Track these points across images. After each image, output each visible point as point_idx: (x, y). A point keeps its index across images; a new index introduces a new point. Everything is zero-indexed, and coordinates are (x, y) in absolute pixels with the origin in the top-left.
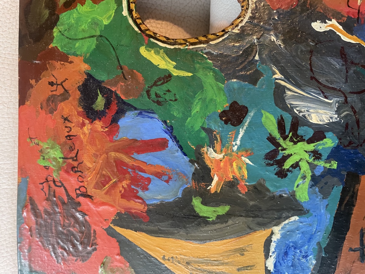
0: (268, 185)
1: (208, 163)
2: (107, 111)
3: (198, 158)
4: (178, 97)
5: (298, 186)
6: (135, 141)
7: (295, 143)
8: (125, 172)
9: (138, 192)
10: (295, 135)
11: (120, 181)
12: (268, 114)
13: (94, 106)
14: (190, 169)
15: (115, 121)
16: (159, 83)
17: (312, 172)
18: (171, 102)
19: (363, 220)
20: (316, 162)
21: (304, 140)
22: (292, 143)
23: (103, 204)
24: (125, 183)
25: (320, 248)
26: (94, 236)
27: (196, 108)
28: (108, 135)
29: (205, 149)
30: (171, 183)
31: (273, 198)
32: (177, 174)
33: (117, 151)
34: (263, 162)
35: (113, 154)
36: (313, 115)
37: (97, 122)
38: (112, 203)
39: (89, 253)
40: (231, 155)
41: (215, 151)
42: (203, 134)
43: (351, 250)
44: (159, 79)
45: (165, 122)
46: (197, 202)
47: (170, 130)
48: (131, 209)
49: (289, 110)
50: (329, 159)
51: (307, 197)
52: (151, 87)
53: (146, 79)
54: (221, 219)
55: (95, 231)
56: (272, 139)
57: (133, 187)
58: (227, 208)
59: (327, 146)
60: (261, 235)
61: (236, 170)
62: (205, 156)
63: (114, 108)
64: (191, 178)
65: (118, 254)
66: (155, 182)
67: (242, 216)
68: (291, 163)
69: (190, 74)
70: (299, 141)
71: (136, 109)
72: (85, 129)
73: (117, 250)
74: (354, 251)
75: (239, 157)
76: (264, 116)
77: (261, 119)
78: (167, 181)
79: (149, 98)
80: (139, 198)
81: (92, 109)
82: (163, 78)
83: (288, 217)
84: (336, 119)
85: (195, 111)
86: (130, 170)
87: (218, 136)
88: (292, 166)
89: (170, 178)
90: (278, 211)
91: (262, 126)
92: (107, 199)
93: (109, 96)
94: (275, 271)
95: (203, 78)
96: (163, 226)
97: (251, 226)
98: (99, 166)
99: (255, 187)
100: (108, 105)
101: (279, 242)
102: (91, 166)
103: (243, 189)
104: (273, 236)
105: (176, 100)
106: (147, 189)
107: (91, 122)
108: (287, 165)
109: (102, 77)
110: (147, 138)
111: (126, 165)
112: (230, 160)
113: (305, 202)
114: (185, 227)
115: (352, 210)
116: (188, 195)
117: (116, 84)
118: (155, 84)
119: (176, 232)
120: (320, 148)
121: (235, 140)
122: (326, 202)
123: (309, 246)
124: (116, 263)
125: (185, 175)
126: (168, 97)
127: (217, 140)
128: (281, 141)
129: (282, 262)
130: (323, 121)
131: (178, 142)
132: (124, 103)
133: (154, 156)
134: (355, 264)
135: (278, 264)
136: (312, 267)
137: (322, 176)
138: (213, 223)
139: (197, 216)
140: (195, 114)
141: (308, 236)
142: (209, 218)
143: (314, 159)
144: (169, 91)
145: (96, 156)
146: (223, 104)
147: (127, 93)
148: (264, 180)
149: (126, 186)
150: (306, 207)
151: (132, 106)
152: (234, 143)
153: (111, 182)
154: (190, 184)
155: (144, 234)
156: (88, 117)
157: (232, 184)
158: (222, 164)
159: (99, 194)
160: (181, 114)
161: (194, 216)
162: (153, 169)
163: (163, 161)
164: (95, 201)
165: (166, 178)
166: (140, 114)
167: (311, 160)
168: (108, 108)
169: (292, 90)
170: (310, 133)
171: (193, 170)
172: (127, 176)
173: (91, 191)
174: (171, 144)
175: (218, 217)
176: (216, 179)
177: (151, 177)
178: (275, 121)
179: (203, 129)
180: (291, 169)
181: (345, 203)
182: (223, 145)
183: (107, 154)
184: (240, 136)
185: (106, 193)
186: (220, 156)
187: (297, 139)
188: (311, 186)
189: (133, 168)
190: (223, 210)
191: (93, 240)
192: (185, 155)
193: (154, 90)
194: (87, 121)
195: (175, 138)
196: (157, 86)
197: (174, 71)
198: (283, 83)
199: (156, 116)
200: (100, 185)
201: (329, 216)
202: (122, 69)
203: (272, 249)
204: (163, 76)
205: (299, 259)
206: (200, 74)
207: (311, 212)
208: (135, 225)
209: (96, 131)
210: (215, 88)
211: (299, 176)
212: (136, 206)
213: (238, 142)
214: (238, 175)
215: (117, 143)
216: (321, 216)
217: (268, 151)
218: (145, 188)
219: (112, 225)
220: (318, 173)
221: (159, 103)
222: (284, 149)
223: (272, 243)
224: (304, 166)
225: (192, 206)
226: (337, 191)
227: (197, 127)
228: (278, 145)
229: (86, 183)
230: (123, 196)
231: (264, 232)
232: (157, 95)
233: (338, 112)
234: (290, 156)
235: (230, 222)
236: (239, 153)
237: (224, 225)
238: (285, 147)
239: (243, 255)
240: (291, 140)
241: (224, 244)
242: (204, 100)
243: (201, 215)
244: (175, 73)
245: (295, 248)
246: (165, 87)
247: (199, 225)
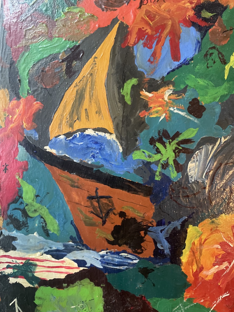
0: (145, 131)
1: (162, 90)
2: (201, 19)
3: (165, 83)
4: (210, 69)
5: (144, 152)
6: (179, 38)
7: (174, 151)
8: (157, 31)
9: (143, 40)
10: (180, 151)
11: (151, 28)
12: (195, 132)
13: (204, 10)
14: (157, 77)
15: (194, 24)
16: (220, 56)
17: (153, 163)
18: (207, 64)
19: (118, 199)
20: (160, 165)
21: (176, 157)
22: (174, 149)
23: (135, 16)
24: (149, 31)
25: (100, 167)
26: (112, 10)
27: (201, 82)
28: (184, 20)
29: (172, 88)
30: (148, 63)
31: (136, 135)
32: (155, 68)
33: (172, 25)
34: (161, 129)
35: (170, 23)
36: (194, 164)
37: (193, 12)
38: (135, 22)
39: (100, 6)
40: (167, 106)
41: (170, 95)
42: (182, 87)
43: (97, 189)
44: (223, 56)
45: (192, 59)
46: (134, 81)
47: (186, 63)
48: (131, 35)
49: (198, 148)
50: (162, 174)
51: (136, 158)
52: (218, 50)
53: (223, 46)
54: (122, 98)
55: (116, 10)
56: (177, 135)
57: (146, 36)
58: (129, 103)
59: (172, 174)
60: (110, 126)
61: (156, 109)
62: (167, 88)
63: (203, 24)
64: (151, 77)
65: (99, 26)
66: (150, 52)
67: (123, 113)
68: (160, 148)
69: (226, 78)
70: (175, 153)
71: (202, 39)
72: (188, 4)
73: (102, 26)
74: (96, 192)
75: (165, 112)
76: (194, 130)
77: (192, 127)
78: (149, 60)
79: (210, 48)
80: (138, 41)
81: (202, 9)
82: (223, 59)
83: (122, 145)
84: (191, 181)
85: (200, 81)
86: (158, 34)
87: (181, 97)
88: (158, 148)
89: (152, 62)
90: (127, 138)
91: (187, 128)
92: (139, 19)
93: (212, 21)
94: (84, 135)
95: (223, 87)
96: (118, 57)
97: (116, 119)
98: (162, 13)
99: (144, 122)
100: (205, 20)
101: (104, 138)
102: (162, 8)
103: (142, 114)
104: (109, 134)
105: (208, 67)
106: (144, 46)
107: (193, 8)
108: (159, 145)
109: (225, 16)
110: (181, 46)
111: (162, 32)
112: (164, 105)
113: (132, 157)
114: (117, 73)
115: (125, 190)
116: (139, 75)
117: (220, 25)
118: (219, 53)
119: (114, 66)
120: (170, 169)
121: (178, 109)
122: (132, 171)
123: (101, 159)
124: (93, 24)
125: (153, 74)
126: (210, 62)
127: (178, 96)
128: (175, 141)
129: (91, 140)
130: (190, 171)
131: (178, 68)
132: (206, 31)
133: (167, 51)
134: (86, 191)
135: (89, 137)
136: (86, 161)
137: (151, 170)
138: (119, 93)
139: (124, 82)
140: (197, 81)
141: (108, 158)
142: (123, 90)
143: (162, 164)
144: (214, 62)
145: (169, 11)
146: (204, 100)
147: (213, 33)
148: (148, 129)
149: (147, 31)
150: (129, 157)
151: (204, 36)
152: (175, 108)
153: (150, 22)
154: (147, 77)
155: (113, 44)
156: (196, 6)
157: (146, 107)
158: (161, 100)
159: (142, 13)
160: (197, 71)
161: (124, 79)
162: (158, 51)
163: (164, 59)
164: (137, 10)
165: (152, 60)
166: (198, 42)
167: (161, 161)
168: (202, 20)
169: (212, 149)
170: (181, 162)
171: (157, 79)
172: (154, 33)
173: (144, 8)
174: (177, 63)
175: (123, 96)
176: (150, 95)
177: (153, 49)
178: (190, 137)
179: (187, 86)
180: (156, 148)
181: (131, 185)
182: (174, 100)
183: (170, 19)
184: (180, 113)
185: (142, 18)
186: (166, 98)
187: (177, 152)
188: (143, 162)
189: (160, 37)
190: (128, 99)
191: (110, 9)
192: (168, 74)
193: (216, 53)
194: (193, 5)
195: (180, 66)
196: (218, 54)
197: (228, 66)
198: (218, 143)
199: (196, 53)
200: (148, 14)
201: (122, 173)
202: (231, 30)
203: (100, 133)
204: (225, 58)
205: (92, 152)
206: (226, 85)
207: (125, 161)
208: (119, 39)
209: (186, 12)
210: (216, 95)
211: (150, 154)
212: (132, 39)
213: (176, 111)
214: (153, 110)
215: (178, 25)
216: (122, 168)
217: (169, 132)
218: (145, 45)
219: (119, 22)
220: (152, 166)
221: (206, 55)
222: (170, 143)
223: (104, 133)
224: (157, 157)
225: (131, 78)
226: (138, 179)
227: (188, 82)
228: (173, 139)
229: (150, 4)
230: (140, 29)
231: (112, 128)
232: (211, 54)
233: (196, 182)
234: (165, 147)
235: (119, 105)
236: (168, 112)
237: (117, 100)
238: (172, 144)
239: (96, 113)
240: (176, 148)
241: (104, 100)
242: (207, 87)
243: (125, 84)
244: (227, 67)
245: (100, 149)
246: (217, 60)
247: (118, 83)
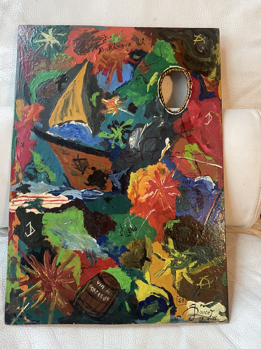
0: (105, 121)
1: (113, 98)
2: (133, 60)
3: (115, 94)
4: (139, 86)
5: (105, 133)
6: (122, 70)
7: (121, 132)
9: (101, 71)
10: (125, 132)
11: (106, 64)
12: (133, 121)
13: (135, 55)
14: (111, 91)
15: (129, 62)
16: (144, 79)
17: (110, 139)
18: (137, 84)
19: (91, 160)
20: (114, 140)
21: (123, 135)
22: (121, 131)
23: (97, 58)
24: (105, 66)
25: (80, 142)
26: (84, 55)
27: (135, 94)
28: (124, 60)
29: (119, 97)
30: (105, 84)
31: (100, 123)
32: (109, 86)
33: (118, 63)
34: (114, 120)
35: (116, 62)
36: (133, 139)
37: (129, 56)
38: (97, 61)
39: (77, 53)
40: (116, 107)
41: (118, 101)
42: (124, 96)
43: (78, 155)
44: (146, 79)
45: (129, 81)
46: (97, 94)
47: (126, 83)
48: (95, 68)
49: (134, 129)
50: (115, 145)
51: (100, 137)
52: (143, 76)
53: (145, 74)
54: (91, 103)
55: (86, 55)
56: (123, 123)
57: (103, 69)
58: (95, 106)
59: (120, 144)
60: (85, 119)
61: (110, 109)
62: (116, 97)
63: (134, 62)
64: (107, 91)
65: (76, 63)
66: (106, 78)
67: (92, 111)
68: (113, 130)
69: (148, 91)
70: (122, 133)
71: (134, 70)
72: (126, 51)
73: (78, 63)
74: (78, 156)
75: (115, 110)
76: (132, 120)
77: (131, 119)
78: (106, 82)
79: (138, 75)
80: (99, 71)
81: (134, 54)
82: (146, 81)
83: (92, 129)
84: (131, 148)
85: (134, 93)
86: (110, 68)
87: (124, 102)
88: (112, 131)
89: (107, 83)
90: (94, 125)
91: (128, 119)
92: (99, 59)
93: (139, 61)
94: (70, 124)
95: (146, 96)
96: (88, 81)
97: (88, 115)
98: (112, 56)
99: (104, 116)
100: (136, 60)
101: (82, 126)
102: (112, 53)
103: (103, 112)
104: (84, 124)
105: (138, 86)
106: (102, 75)
107: (128, 54)
108: (113, 129)
109: (146, 58)
110: (123, 74)
111: (112, 67)
112: (115, 107)
113: (98, 136)
114: (87, 89)
115: (95, 155)
116: (100, 91)
117: (143, 63)
118: (144, 78)
119: (86, 86)
120: (120, 142)
121: (122, 109)
122: (98, 144)
123: (80, 138)
124: (73, 62)
125: (108, 89)
126: (139, 83)
127: (122, 102)
128: (122, 126)
129: (74, 127)
130: (130, 143)
131: (121, 86)
132: (136, 66)
133: (115, 77)
134: (72, 157)
135: (73, 126)
136: (71, 139)
137: (109, 143)
138: (89, 100)
139: (92, 94)
140: (132, 93)
141: (84, 137)
142: (91, 99)
143: (115, 139)
144: (141, 83)
145: (116, 55)
146: (136, 104)
147: (140, 67)
148: (107, 120)
149: (104, 66)
150: (96, 136)
151: (135, 69)
152: (121, 108)
153: (105, 61)
154: (105, 91)
155: (85, 73)
156: (130, 53)
157: (105, 108)
158: (113, 104)
159: (100, 56)
160: (132, 88)
161: (92, 93)
162: (110, 77)
163: (113, 81)
164: (98, 55)
165: (107, 82)
166: (132, 72)
167: (115, 138)
168: (134, 60)
169: (142, 130)
170: (126, 138)
171: (110, 92)
172: (108, 67)
173: (102, 53)
174: (121, 84)
175: (92, 102)
176: (107, 101)
177: (107, 76)
178: (130, 124)
179: (127, 96)
180: (111, 130)
181: (98, 152)
182: (120, 104)
183: (116, 60)
184: (124, 111)
185: (101, 59)
186: (116, 103)
187: (123, 132)
188: (104, 138)
189: (111, 69)
190: (94, 104)
191: (82, 54)
192: (116, 89)
193: (142, 78)
194: (129, 52)
195: (122, 85)
196: (143, 79)
197: (149, 85)
198: (145, 127)
199: (131, 78)
200: (104, 57)
201: (92, 145)
202: (149, 65)
203: (79, 123)
204: (147, 81)
205: (75, 134)
206: (148, 95)
207: (94, 138)
208: (88, 70)
209: (125, 56)
210: (143, 101)
211: (108, 134)
212: (96, 70)
213: (121, 110)
214: (109, 110)
215: (121, 63)
216: (92, 142)
217: (118, 121)
218: (103, 74)
219: (88, 61)
220: (109, 141)
221: (137, 79)
222: (119, 128)
223: (81, 123)
224: (112, 136)
225: (96, 92)
226: (102, 148)
227: (127, 94)
228: (121, 125)
229: (105, 52)
230: (100, 65)
231: (86, 120)
232: (140, 78)
233: (134, 148)
234: (116, 130)
235: (90, 107)
236: (117, 110)
237: (88, 104)
238: (120, 128)
239: (76, 111)
240: (123, 130)
241: (81, 105)
242: (138, 97)
243: (92, 95)
244: (148, 86)
245: (79, 132)
246: (143, 81)
247: (88, 95)
